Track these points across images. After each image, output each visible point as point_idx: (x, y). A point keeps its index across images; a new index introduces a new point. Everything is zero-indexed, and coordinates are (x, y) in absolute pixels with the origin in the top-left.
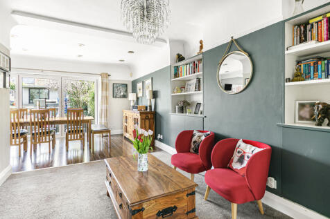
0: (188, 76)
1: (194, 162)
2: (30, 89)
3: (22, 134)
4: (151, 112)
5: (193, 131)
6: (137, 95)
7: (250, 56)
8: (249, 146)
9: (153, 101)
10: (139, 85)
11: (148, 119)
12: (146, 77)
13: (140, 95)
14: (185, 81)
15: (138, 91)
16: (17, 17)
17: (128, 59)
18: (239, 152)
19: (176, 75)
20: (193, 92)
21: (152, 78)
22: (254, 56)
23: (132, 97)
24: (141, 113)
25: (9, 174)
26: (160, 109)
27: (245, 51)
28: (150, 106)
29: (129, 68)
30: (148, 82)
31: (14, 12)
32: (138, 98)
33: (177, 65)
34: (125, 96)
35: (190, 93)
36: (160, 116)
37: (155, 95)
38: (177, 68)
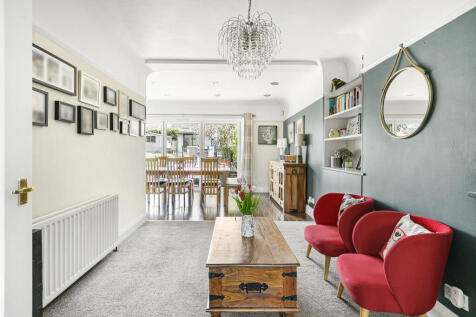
0: (347, 110)
1: (330, 239)
2: (184, 134)
3: (162, 183)
4: (300, 165)
5: (343, 195)
6: (288, 141)
7: (428, 72)
8: (416, 226)
9: (304, 149)
10: (291, 127)
11: (296, 174)
12: (297, 116)
13: (291, 141)
14: (346, 120)
15: (289, 136)
16: (152, 66)
17: (275, 92)
18: (397, 234)
19: (332, 111)
20: (357, 135)
21: (304, 117)
22: (434, 73)
23: (282, 143)
24: (286, 166)
25: (144, 222)
26: (313, 162)
27: (421, 66)
28: (300, 157)
29: (280, 103)
30: (300, 122)
31: (148, 61)
32: (289, 145)
33: (333, 95)
34: (275, 143)
35: (353, 136)
36: (312, 171)
37: (306, 140)
38: (333, 100)
